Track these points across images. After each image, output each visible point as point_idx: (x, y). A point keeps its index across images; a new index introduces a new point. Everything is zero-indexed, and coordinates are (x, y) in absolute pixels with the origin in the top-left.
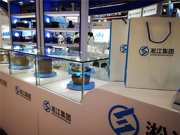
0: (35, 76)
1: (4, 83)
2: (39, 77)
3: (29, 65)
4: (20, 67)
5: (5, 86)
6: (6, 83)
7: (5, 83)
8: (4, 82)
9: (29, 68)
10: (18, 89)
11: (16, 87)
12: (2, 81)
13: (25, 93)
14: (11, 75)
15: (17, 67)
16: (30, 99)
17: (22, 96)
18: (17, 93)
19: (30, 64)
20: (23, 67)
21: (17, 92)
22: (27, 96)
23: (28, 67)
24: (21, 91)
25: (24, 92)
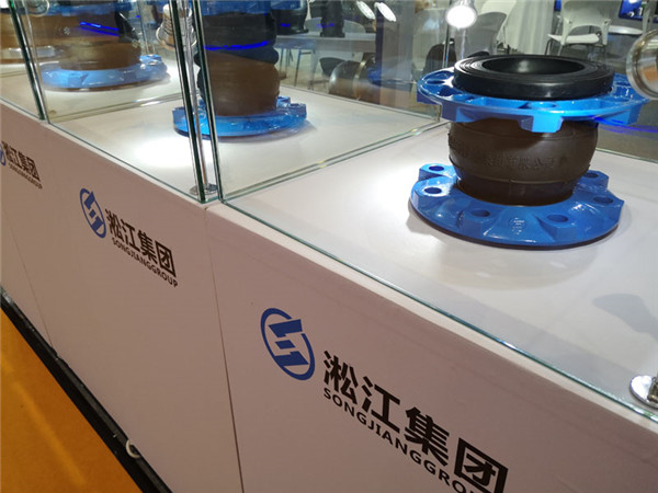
0: (187, 128)
1: (25, 169)
2: (211, 137)
3: (143, 66)
4: (94, 76)
5: (33, 181)
6: (34, 167)
7: (30, 167)
8: (24, 163)
9: (145, 81)
10: (93, 206)
11: (85, 196)
12: (13, 157)
13: (135, 234)
14: (44, 124)
15: (80, 73)
16: (173, 273)
17: (125, 249)
18: (95, 227)
19: (146, 61)
20: (110, 75)
21: (93, 221)
22: (151, 256)
23: (139, 76)
24: (112, 218)
25: (132, 229)
